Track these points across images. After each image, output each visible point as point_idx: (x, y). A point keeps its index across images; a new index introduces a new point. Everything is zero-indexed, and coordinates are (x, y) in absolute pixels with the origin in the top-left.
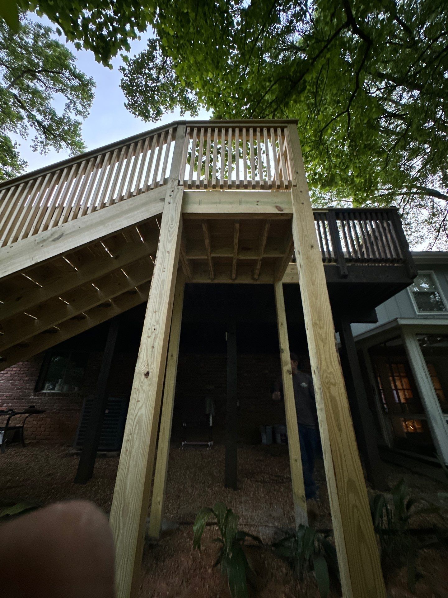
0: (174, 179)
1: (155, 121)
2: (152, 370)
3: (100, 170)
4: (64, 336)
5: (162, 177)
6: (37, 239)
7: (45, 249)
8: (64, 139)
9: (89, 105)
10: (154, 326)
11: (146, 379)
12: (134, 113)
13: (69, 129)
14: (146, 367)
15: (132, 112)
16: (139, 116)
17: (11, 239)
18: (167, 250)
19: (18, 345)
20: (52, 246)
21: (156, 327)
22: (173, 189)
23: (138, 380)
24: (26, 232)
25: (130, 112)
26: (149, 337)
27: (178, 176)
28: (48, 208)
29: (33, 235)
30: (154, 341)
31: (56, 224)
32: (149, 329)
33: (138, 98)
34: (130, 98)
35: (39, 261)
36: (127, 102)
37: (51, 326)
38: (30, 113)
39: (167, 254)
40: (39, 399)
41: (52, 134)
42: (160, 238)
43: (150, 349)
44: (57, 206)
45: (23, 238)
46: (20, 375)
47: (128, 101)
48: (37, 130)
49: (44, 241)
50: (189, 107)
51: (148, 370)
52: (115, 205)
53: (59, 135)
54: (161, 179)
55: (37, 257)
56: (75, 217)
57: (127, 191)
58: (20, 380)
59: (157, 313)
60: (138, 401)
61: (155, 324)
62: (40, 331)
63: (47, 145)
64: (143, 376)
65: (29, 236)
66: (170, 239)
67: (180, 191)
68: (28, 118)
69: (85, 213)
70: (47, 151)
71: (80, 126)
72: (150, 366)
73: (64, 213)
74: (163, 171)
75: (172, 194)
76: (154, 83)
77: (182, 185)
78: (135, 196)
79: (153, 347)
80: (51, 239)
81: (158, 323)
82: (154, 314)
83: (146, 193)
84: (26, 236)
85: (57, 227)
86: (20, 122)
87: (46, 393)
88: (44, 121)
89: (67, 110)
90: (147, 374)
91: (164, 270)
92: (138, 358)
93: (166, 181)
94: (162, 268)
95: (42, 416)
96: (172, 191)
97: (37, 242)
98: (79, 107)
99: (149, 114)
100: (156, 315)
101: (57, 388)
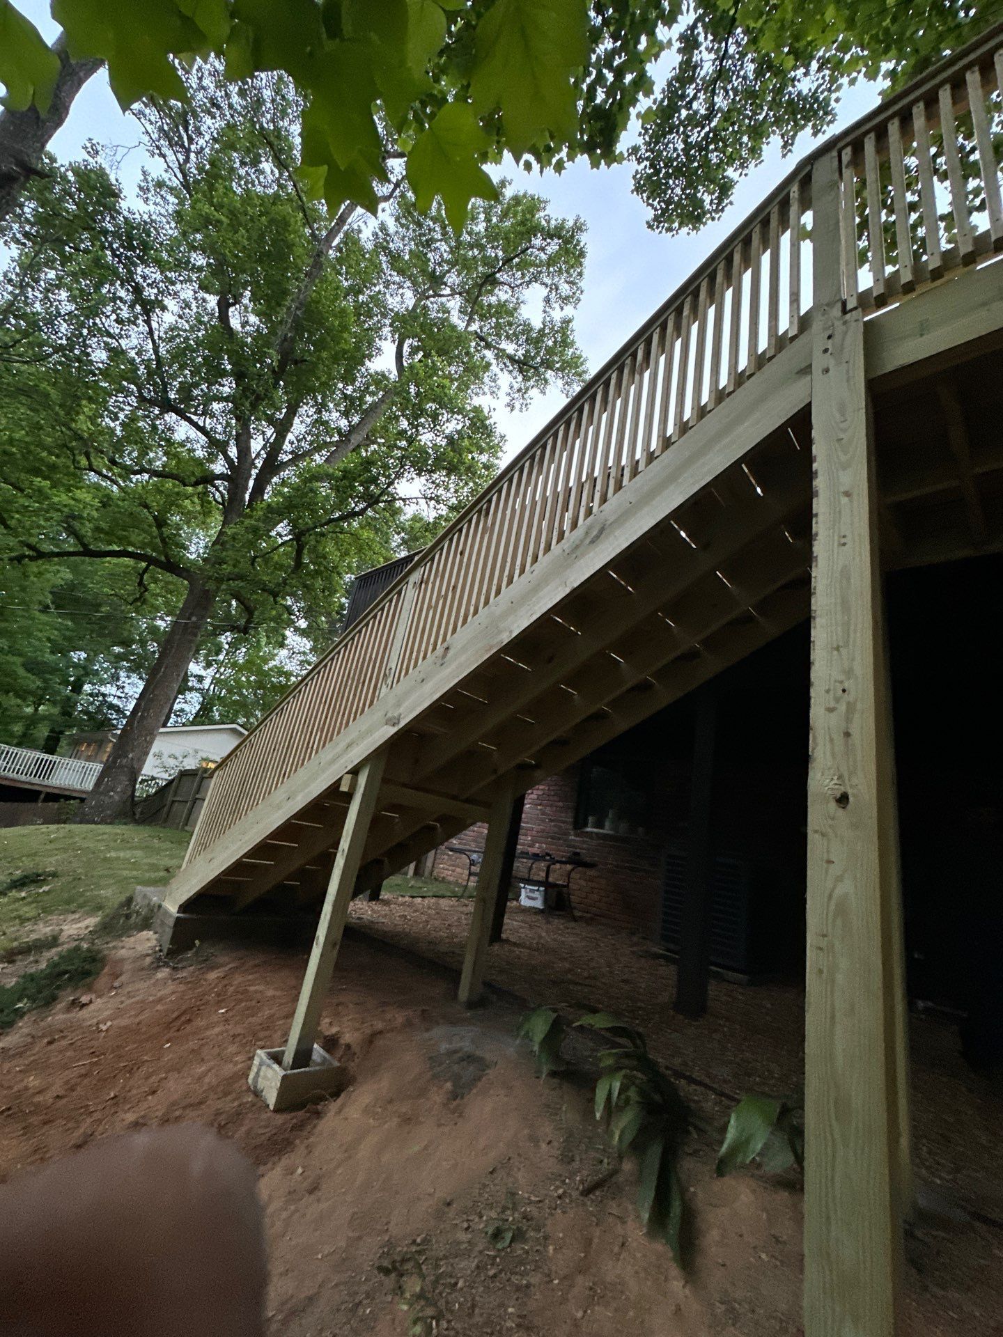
0: (828, 305)
1: (717, 216)
2: (855, 791)
3: (647, 375)
4: (621, 725)
5: (792, 316)
6: (565, 547)
7: (582, 561)
8: (548, 365)
9: (580, 274)
10: (841, 682)
11: (840, 812)
12: (669, 230)
13: (555, 342)
14: (835, 781)
15: (664, 231)
16: (679, 228)
17: (529, 559)
18: (842, 489)
19: (555, 743)
20: (591, 554)
21: (846, 685)
22: (829, 332)
23: (819, 814)
24: (546, 541)
25: (660, 232)
26: (831, 710)
27: (839, 290)
28: (571, 489)
29: (558, 542)
30: (848, 720)
31: (589, 512)
32: (828, 691)
33: (673, 189)
34: (655, 203)
35: (575, 585)
36: (650, 214)
37: (598, 706)
38: (498, 349)
39: (845, 500)
40: (584, 842)
41: (532, 367)
42: (815, 466)
43: (839, 739)
44: (584, 479)
45: (544, 554)
46: (551, 798)
47: (653, 212)
48: (511, 372)
49: (577, 547)
50: (803, 118)
51: (843, 789)
52: (690, 432)
53: (542, 363)
54: (791, 323)
55: (572, 579)
56: (619, 486)
57: (711, 392)
58: (551, 806)
59: (844, 651)
60: (830, 862)
61: (841, 677)
62: (583, 716)
63: (527, 389)
64: (833, 805)
65: (552, 547)
66: (843, 458)
67: (853, 324)
68: (497, 359)
69: (635, 473)
70: (529, 401)
71: (571, 325)
72: (847, 781)
73: (598, 487)
74: (792, 302)
75: (829, 344)
76: (703, 128)
77: (855, 309)
78: (733, 392)
79: (847, 734)
80: (588, 541)
81: (849, 673)
82: (835, 653)
83: (758, 374)
84: (548, 548)
85: (592, 517)
86: (487, 374)
87: (592, 833)
88: (517, 351)
89: (548, 309)
90: (843, 800)
91: (843, 541)
92: (811, 760)
93: (804, 323)
94: (836, 538)
95: (591, 872)
96: (829, 337)
97: (567, 552)
98: (565, 289)
99: (702, 207)
100: (840, 655)
101: (607, 824)
